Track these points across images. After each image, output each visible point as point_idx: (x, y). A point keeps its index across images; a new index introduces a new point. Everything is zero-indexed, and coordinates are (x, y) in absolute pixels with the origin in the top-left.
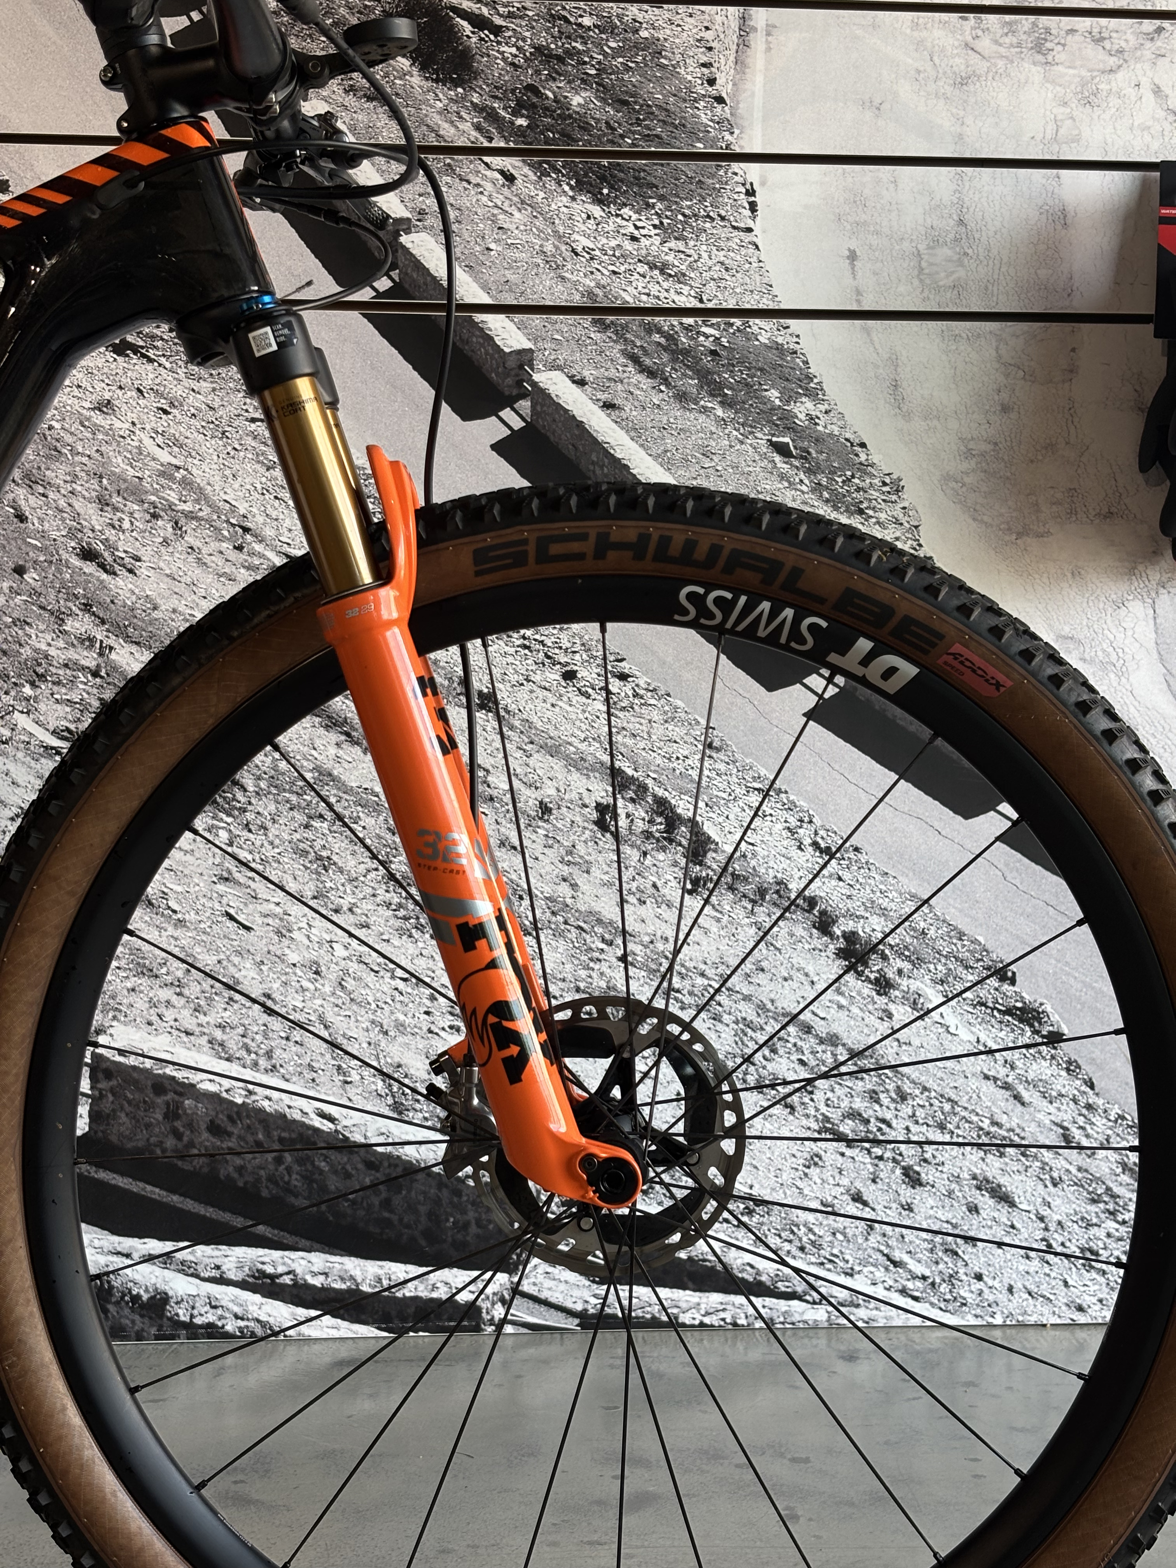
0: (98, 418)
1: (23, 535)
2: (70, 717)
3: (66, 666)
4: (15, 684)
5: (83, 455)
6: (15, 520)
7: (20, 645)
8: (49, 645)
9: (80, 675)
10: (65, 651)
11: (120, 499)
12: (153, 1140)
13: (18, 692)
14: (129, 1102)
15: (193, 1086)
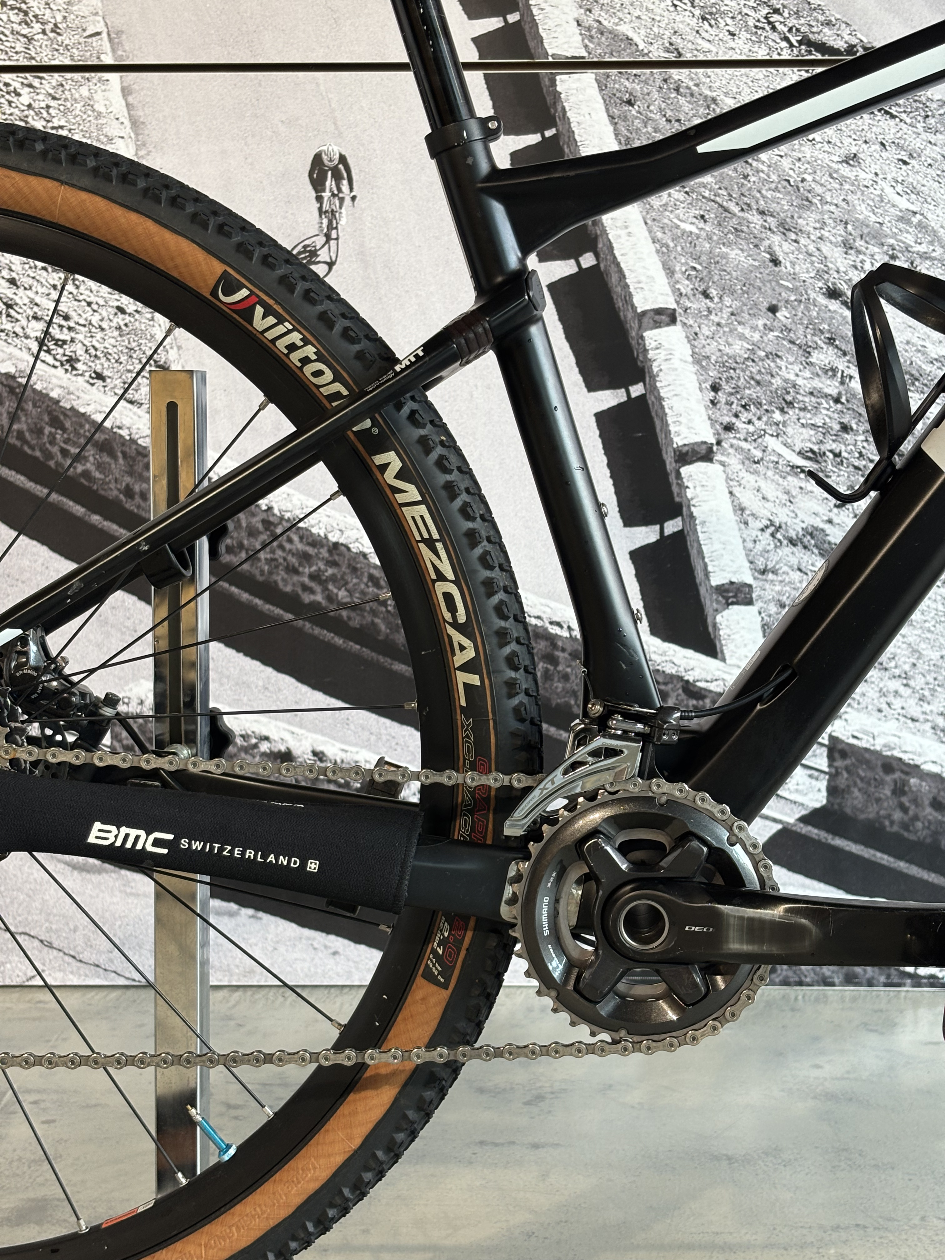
0: (845, 170)
1: (777, 278)
2: (814, 439)
3: (811, 393)
4: (767, 411)
5: (831, 204)
6: (771, 264)
7: (772, 376)
8: (797, 375)
9: (823, 401)
10: (810, 380)
11: (862, 243)
12: (882, 812)
13: (769, 418)
14: (862, 779)
15: (917, 767)
